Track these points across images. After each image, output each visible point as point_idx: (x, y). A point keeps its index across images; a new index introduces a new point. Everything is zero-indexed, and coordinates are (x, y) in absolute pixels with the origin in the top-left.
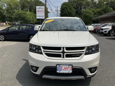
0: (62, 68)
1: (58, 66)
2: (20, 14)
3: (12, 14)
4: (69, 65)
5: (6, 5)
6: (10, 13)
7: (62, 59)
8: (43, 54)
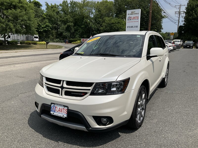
0: (56, 108)
1: (52, 105)
2: (112, 24)
3: (101, 25)
4: (64, 106)
5: (94, 11)
6: (99, 23)
7: (59, 96)
8: (43, 87)
